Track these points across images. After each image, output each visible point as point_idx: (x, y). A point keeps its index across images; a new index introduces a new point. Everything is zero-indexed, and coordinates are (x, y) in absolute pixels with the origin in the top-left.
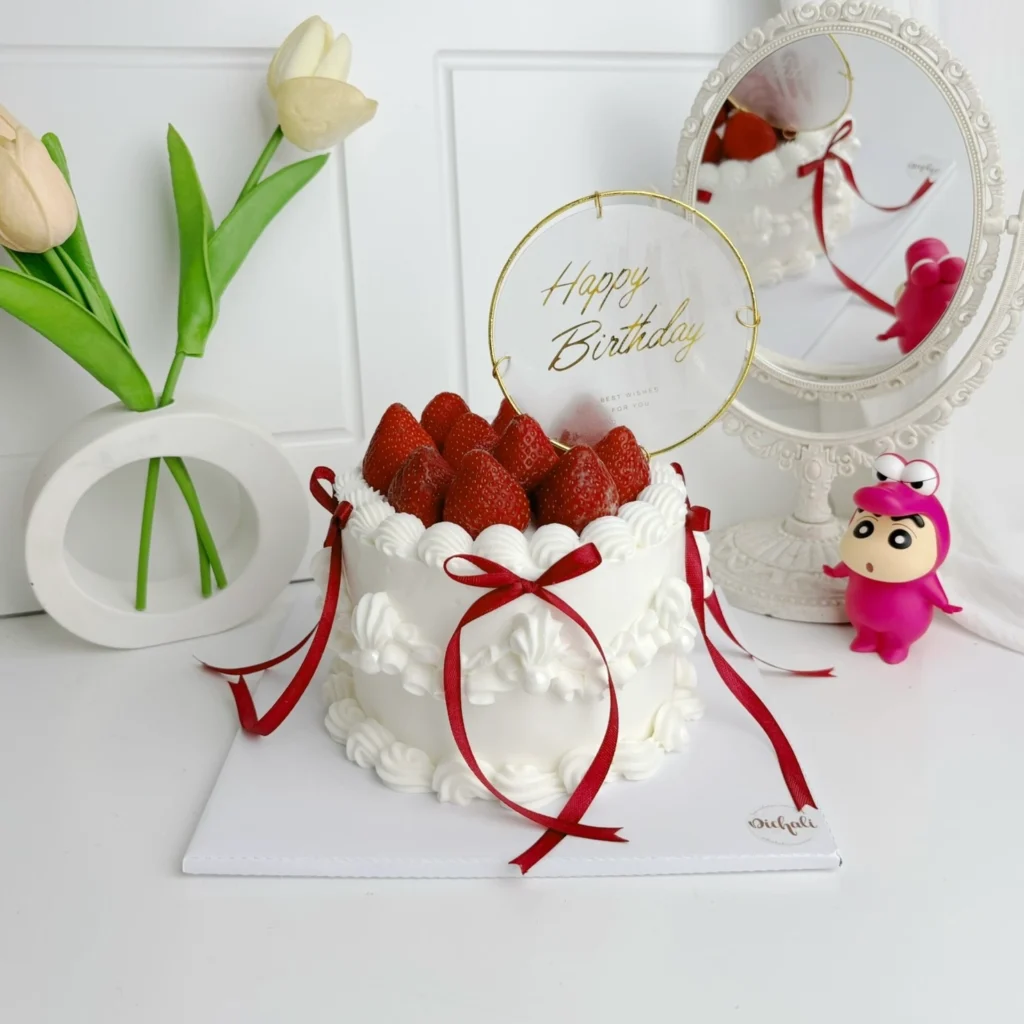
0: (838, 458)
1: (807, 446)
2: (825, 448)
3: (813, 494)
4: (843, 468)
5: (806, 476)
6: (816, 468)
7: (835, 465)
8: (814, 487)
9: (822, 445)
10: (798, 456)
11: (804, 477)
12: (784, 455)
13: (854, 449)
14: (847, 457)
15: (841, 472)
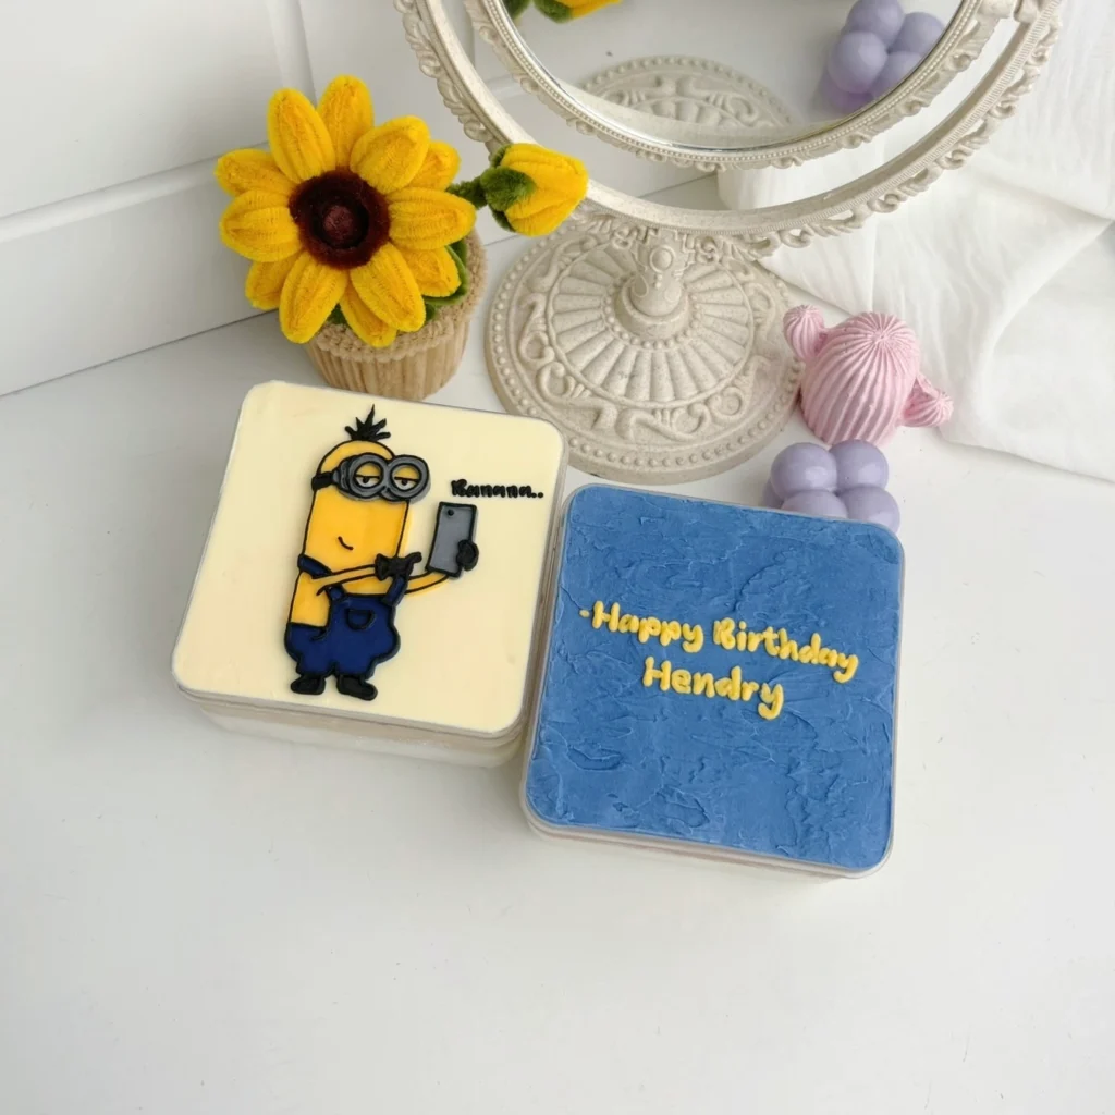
0: (698, 245)
1: (656, 230)
2: (681, 234)
3: (658, 285)
4: (705, 257)
5: (652, 264)
6: (666, 258)
7: (693, 251)
8: (660, 277)
9: (676, 232)
10: (641, 238)
11: (649, 264)
12: (620, 233)
13: (721, 239)
14: (710, 246)
15: (701, 260)
